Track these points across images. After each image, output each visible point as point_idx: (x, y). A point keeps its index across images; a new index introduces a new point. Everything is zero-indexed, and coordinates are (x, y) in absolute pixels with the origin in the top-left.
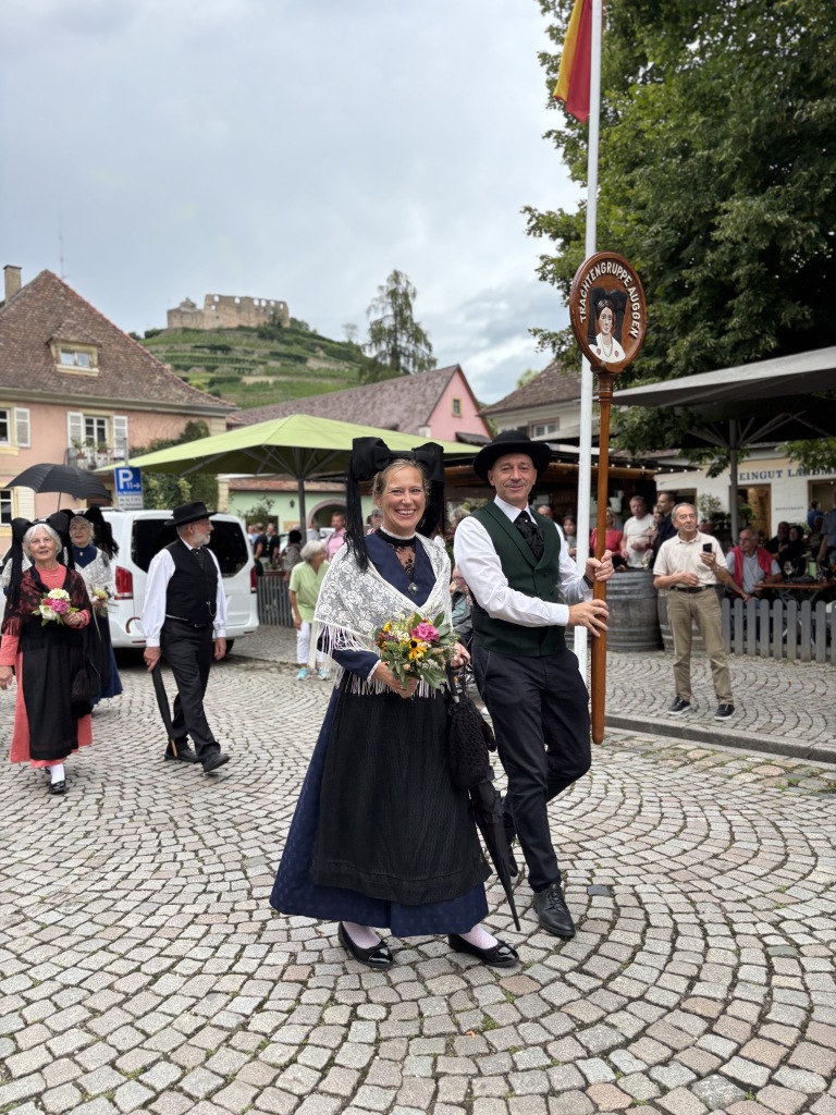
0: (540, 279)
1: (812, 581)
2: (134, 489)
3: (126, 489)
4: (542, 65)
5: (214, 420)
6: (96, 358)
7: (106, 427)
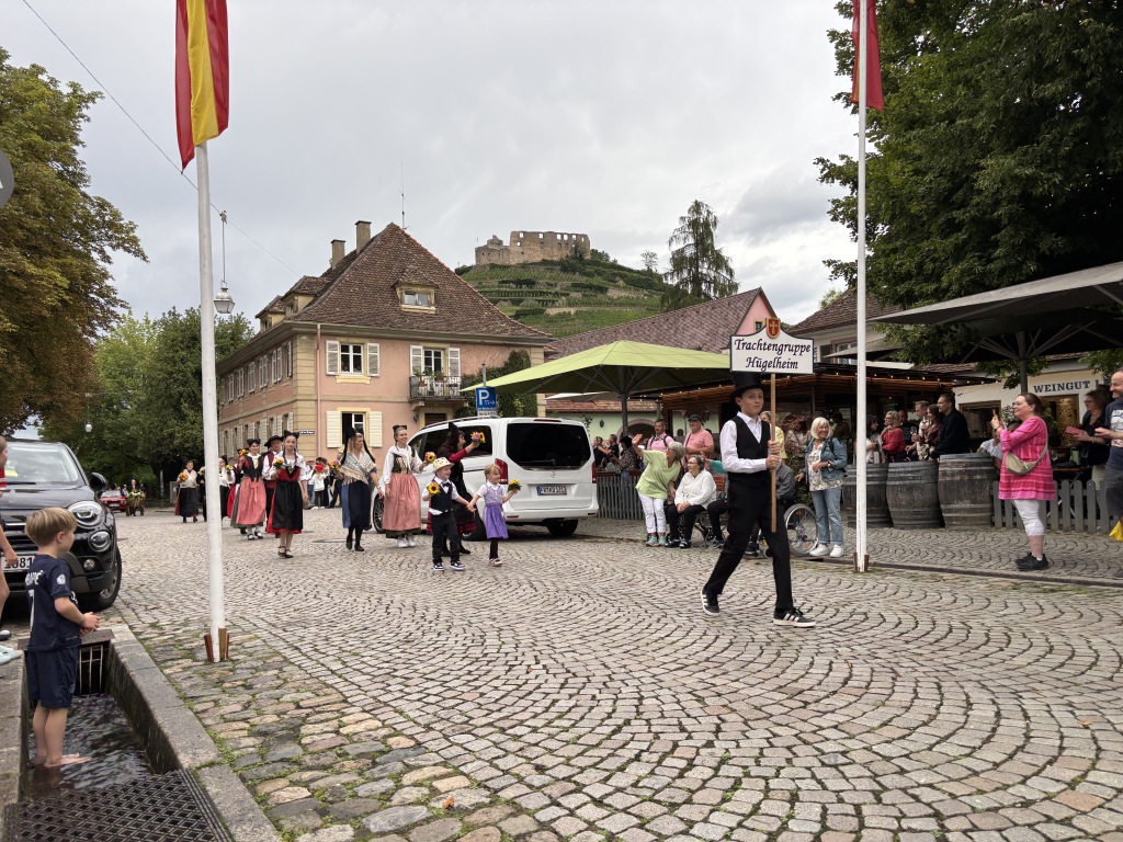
0: (832, 220)
2: (491, 406)
3: (484, 405)
4: (831, 41)
5: (533, 350)
6: (433, 297)
7: (442, 358)
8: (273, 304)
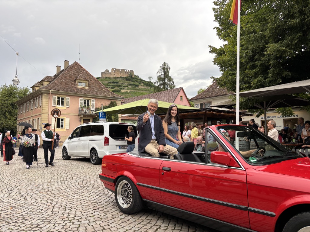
0: (214, 64)
1: (294, 144)
2: (104, 118)
3: (102, 117)
4: (213, 11)
5: (118, 101)
6: (87, 84)
7: (89, 102)
8: (36, 84)
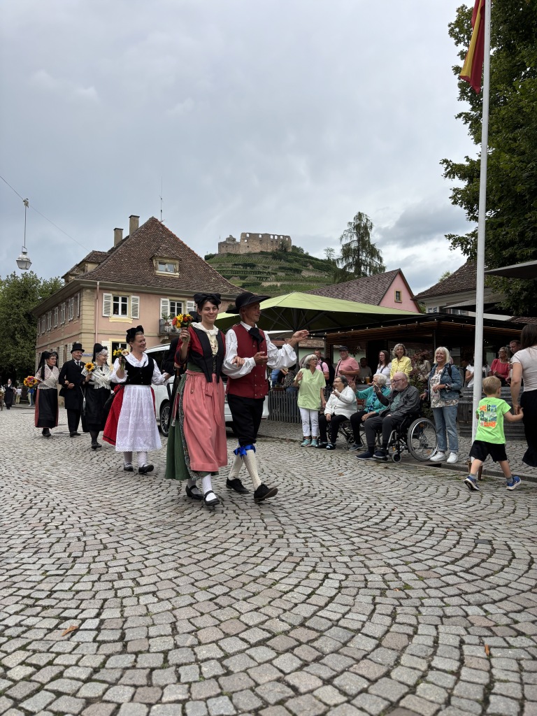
0: (453, 203)
4: (455, 74)
6: (178, 267)
7: (182, 307)
8: (73, 270)
